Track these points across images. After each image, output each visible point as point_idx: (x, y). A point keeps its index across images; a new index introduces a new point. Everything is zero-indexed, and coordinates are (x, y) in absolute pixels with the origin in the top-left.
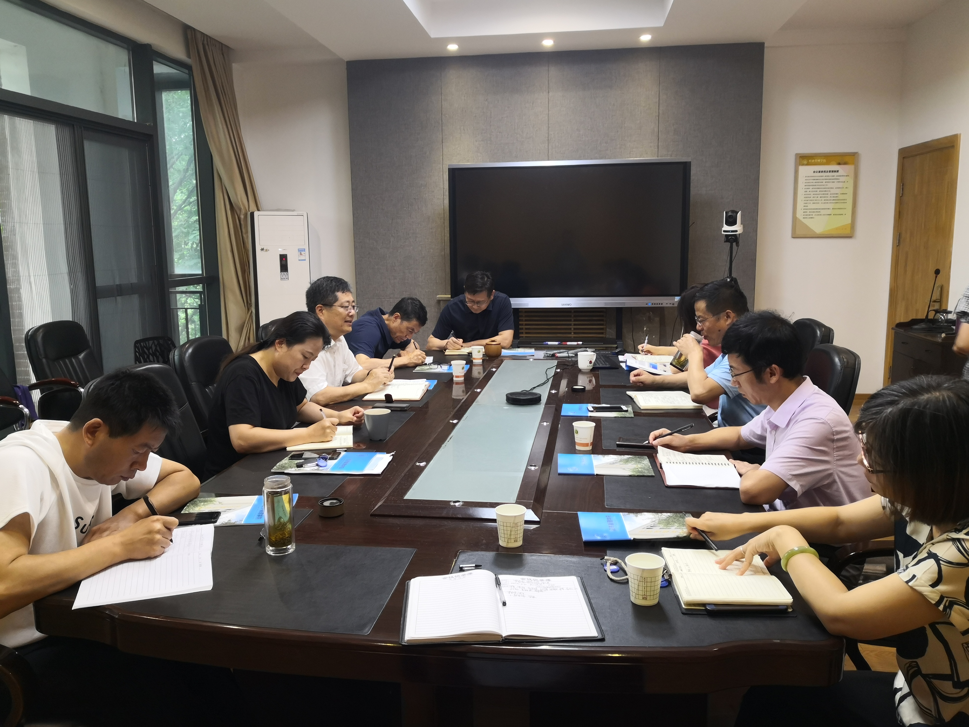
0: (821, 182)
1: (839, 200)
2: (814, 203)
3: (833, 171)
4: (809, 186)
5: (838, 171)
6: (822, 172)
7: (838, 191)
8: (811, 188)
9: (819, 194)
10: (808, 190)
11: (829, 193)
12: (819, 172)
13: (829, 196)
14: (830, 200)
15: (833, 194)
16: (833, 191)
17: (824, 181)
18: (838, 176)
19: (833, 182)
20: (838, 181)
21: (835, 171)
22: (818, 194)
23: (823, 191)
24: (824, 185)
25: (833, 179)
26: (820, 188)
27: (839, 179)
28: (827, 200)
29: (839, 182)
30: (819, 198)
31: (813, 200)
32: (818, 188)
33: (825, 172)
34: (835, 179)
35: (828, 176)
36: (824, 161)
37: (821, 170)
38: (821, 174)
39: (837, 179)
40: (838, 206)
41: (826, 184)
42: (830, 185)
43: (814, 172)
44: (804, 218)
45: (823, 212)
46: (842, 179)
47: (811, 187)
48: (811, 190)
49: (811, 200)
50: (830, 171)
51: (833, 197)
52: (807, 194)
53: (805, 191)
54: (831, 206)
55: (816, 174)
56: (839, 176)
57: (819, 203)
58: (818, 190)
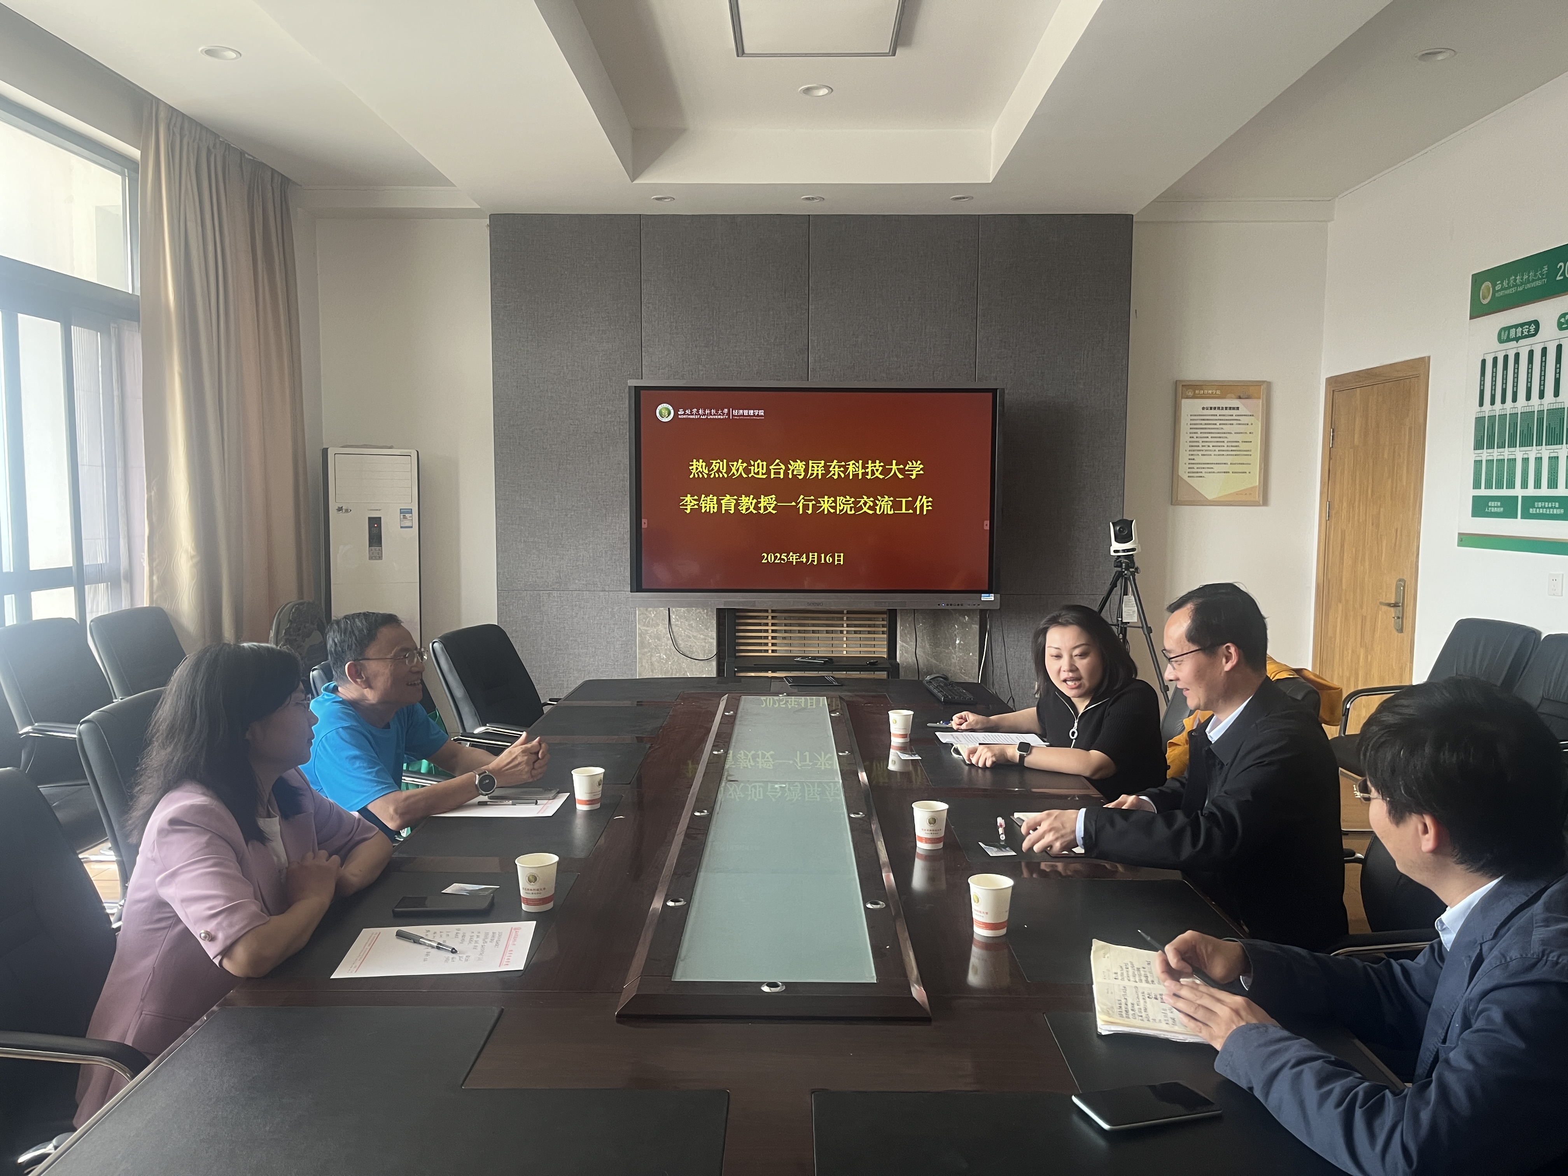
0: (1214, 424)
1: (1240, 451)
2: (1204, 455)
3: (1230, 408)
4: (1197, 429)
5: (1238, 408)
6: (1215, 408)
7: (1239, 437)
8: (1199, 433)
9: (1211, 442)
10: (1195, 435)
11: (1226, 440)
12: (1211, 408)
13: (1225, 444)
14: (1228, 451)
15: (1232, 442)
16: (1231, 438)
17: (1218, 422)
18: (1238, 415)
19: (1230, 424)
20: (1239, 422)
21: (1234, 408)
22: (1209, 442)
23: (1216, 437)
24: (1218, 429)
25: (1231, 420)
26: (1212, 433)
27: (1239, 420)
28: (1223, 451)
29: (1239, 424)
30: (1211, 448)
31: (1202, 451)
32: (1210, 433)
33: (1219, 408)
34: (1233, 420)
35: (1224, 415)
36: (1218, 392)
37: (1213, 406)
38: (1213, 412)
39: (1237, 420)
40: (1237, 459)
41: (1221, 426)
42: (1227, 428)
43: (1203, 408)
44: (1189, 477)
45: (1217, 468)
46: (1244, 420)
47: (1199, 431)
48: (1199, 435)
49: (1200, 451)
50: (1226, 408)
51: (1232, 446)
52: (1194, 442)
53: (1190, 437)
54: (1228, 459)
55: (1205, 412)
56: (1240, 415)
57: (1211, 455)
58: (1210, 435)
